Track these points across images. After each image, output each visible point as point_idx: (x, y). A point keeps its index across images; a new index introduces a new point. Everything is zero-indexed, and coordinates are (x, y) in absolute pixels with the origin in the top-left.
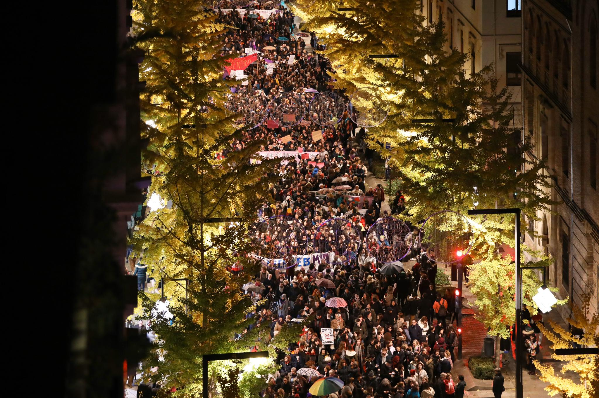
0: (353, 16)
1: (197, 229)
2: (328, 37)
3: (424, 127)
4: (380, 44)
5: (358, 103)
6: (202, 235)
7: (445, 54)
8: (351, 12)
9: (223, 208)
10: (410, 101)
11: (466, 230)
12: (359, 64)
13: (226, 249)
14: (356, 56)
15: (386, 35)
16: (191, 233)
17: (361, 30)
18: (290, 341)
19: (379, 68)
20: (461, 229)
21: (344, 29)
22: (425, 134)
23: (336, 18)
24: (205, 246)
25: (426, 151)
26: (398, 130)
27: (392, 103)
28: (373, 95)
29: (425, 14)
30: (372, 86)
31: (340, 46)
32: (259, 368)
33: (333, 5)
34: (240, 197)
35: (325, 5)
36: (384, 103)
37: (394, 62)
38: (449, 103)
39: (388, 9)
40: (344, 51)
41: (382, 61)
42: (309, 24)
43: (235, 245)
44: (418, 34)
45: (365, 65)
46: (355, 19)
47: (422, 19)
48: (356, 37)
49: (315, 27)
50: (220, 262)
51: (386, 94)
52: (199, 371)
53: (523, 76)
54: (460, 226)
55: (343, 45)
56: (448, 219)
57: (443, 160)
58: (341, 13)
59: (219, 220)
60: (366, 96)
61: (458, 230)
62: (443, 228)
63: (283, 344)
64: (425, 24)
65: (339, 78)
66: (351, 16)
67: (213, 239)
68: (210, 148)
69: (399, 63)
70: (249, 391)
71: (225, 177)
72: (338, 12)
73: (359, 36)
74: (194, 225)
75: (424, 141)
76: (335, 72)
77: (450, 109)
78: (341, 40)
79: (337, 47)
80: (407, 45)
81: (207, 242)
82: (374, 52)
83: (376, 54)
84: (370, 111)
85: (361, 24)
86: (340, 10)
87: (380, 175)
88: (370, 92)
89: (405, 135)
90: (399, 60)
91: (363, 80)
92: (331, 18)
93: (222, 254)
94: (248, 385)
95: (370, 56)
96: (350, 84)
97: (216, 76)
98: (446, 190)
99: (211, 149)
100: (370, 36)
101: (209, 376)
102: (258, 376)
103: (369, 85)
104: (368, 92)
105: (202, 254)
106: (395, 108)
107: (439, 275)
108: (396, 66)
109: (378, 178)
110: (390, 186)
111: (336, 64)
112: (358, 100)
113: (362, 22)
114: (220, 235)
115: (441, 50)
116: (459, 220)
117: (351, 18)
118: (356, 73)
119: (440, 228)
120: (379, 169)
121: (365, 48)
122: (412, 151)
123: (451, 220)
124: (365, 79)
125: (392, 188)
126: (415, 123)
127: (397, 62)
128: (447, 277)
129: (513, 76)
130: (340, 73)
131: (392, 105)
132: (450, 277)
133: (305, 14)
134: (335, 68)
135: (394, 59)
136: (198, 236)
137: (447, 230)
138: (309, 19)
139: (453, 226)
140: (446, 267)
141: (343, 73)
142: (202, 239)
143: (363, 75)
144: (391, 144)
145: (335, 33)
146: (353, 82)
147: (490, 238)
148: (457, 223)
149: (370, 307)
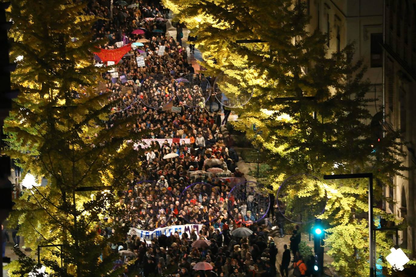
0: (222, 4)
1: (70, 197)
2: (198, 26)
3: (286, 104)
5: (226, 90)
6: (74, 203)
11: (322, 195)
12: (228, 52)
13: (97, 213)
14: (224, 42)
15: (254, 21)
16: (65, 200)
17: (227, 16)
19: (243, 52)
20: (318, 195)
21: (212, 16)
22: (286, 111)
23: (205, 6)
24: (77, 211)
25: (288, 126)
26: (261, 110)
27: (258, 86)
28: (241, 80)
30: (238, 72)
31: (209, 34)
34: (111, 169)
36: (251, 87)
37: (261, 48)
41: (250, 46)
42: (179, 15)
43: (106, 209)
45: (232, 52)
46: (223, 6)
48: (224, 25)
49: (186, 17)
50: (93, 223)
51: (253, 80)
54: (316, 192)
56: (306, 185)
59: (91, 189)
60: (234, 82)
61: (314, 196)
62: (302, 194)
67: (85, 205)
71: (96, 151)
73: (227, 24)
74: (67, 194)
75: (286, 118)
78: (209, 28)
81: (80, 207)
82: (241, 38)
83: (243, 39)
87: (248, 160)
88: (239, 78)
89: (266, 113)
90: (266, 45)
91: (231, 67)
93: (94, 217)
95: (237, 42)
96: (219, 71)
97: (87, 63)
98: (307, 163)
99: (81, 124)
100: (238, 23)
104: (236, 77)
105: (75, 218)
106: (261, 90)
107: (303, 247)
108: (263, 51)
109: (247, 162)
110: (258, 169)
111: (206, 55)
112: (227, 87)
113: (230, 10)
114: (91, 201)
115: (304, 30)
116: (316, 186)
117: (219, 6)
118: (225, 62)
119: (298, 195)
120: (248, 154)
121: (232, 35)
122: (274, 127)
123: (308, 186)
124: (233, 66)
125: (260, 171)
126: (278, 101)
127: (264, 48)
128: (310, 249)
129: (376, 57)
130: (210, 63)
131: (258, 89)
132: (313, 249)
133: (176, 6)
134: (206, 58)
135: (262, 44)
136: (71, 203)
137: (305, 196)
138: (180, 10)
139: (311, 191)
140: (310, 240)
141: (214, 63)
142: (75, 205)
143: (231, 61)
144: (256, 124)
145: (204, 22)
146: (222, 69)
147: (346, 204)
148: (315, 189)
149: (237, 271)
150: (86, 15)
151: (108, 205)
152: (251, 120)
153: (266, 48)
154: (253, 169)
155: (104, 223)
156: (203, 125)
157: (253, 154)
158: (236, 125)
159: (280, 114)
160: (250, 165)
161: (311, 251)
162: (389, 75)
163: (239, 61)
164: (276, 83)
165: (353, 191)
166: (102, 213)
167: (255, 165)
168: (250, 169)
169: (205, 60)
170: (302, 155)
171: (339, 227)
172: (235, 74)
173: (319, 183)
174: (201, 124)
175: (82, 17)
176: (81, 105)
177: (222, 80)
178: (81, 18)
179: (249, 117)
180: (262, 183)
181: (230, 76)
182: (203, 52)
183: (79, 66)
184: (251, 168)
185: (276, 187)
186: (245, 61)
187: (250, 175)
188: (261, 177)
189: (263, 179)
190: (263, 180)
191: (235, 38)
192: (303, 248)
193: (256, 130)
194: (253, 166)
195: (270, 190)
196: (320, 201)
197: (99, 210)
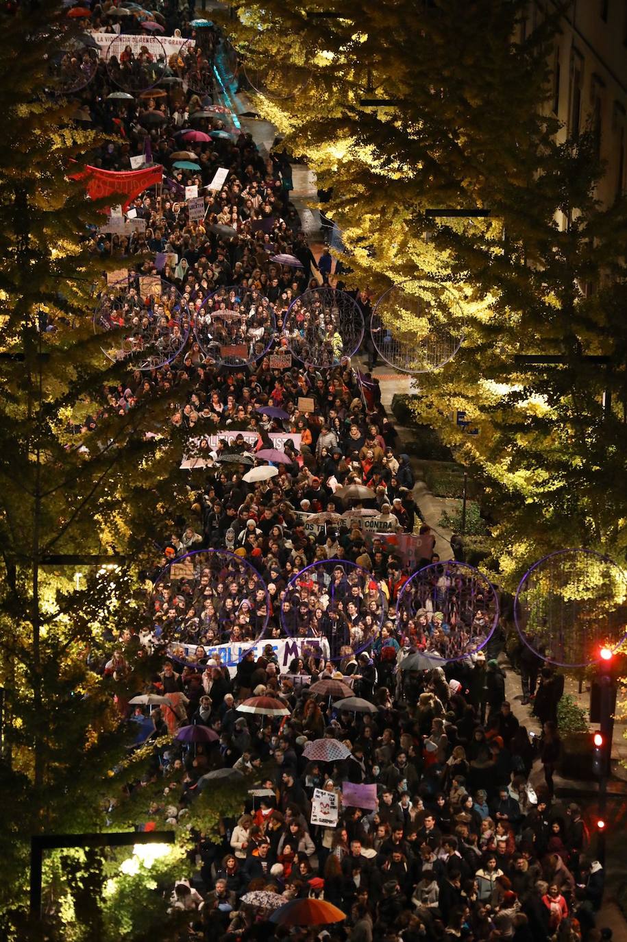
0: (395, 118)
1: (26, 577)
2: (335, 168)
3: (542, 371)
4: (453, 186)
5: (397, 323)
6: (35, 592)
7: (597, 207)
8: (391, 110)
9: (85, 535)
11: (620, 598)
12: (405, 234)
13: (89, 621)
14: (396, 211)
15: (469, 166)
16: (13, 585)
17: (409, 152)
18: (222, 813)
19: (444, 239)
20: (611, 596)
21: (371, 148)
22: (540, 388)
23: (355, 122)
24: (42, 615)
25: (542, 425)
26: (482, 381)
27: (472, 321)
28: (433, 303)
29: (563, 116)
30: (429, 284)
31: (361, 188)
32: (154, 867)
33: (351, 95)
34: (123, 513)
35: (331, 92)
36: (455, 322)
37: (483, 228)
39: (475, 103)
40: (367, 200)
41: (456, 224)
42: (293, 138)
43: (109, 612)
44: (540, 162)
45: (416, 236)
46: (398, 124)
47: (554, 127)
48: (400, 169)
49: (308, 145)
50: (77, 648)
51: (462, 303)
52: (24, 873)
54: (607, 590)
55: (369, 187)
56: (581, 573)
57: (581, 449)
58: (368, 110)
59: (75, 560)
60: (417, 306)
61: (601, 598)
62: (570, 593)
63: (207, 819)
64: (561, 138)
65: (359, 266)
66: (389, 118)
67: (60, 598)
68: (57, 401)
70: (131, 919)
71: (89, 467)
72: (361, 109)
73: (405, 168)
74: (17, 569)
75: (539, 404)
76: (348, 253)
77: (602, 331)
78: (363, 173)
79: (354, 192)
80: (512, 185)
81: (48, 605)
82: (439, 203)
83: (442, 207)
84: (426, 342)
85: (412, 137)
86: (365, 103)
87: (441, 490)
88: (427, 296)
89: (495, 390)
90: (495, 223)
92: (345, 121)
93: (80, 630)
94: (129, 905)
95: (429, 212)
96: (382, 279)
97: (75, 249)
98: (585, 515)
99: (58, 404)
100: (431, 165)
101: (43, 885)
102: (152, 885)
103: (424, 283)
104: (422, 296)
105: (36, 631)
106: (479, 332)
107: (564, 707)
108: (488, 236)
109: (438, 496)
110: (464, 513)
111: (351, 234)
112: (399, 317)
113: (413, 134)
114: (75, 592)
115: (591, 195)
116: (606, 575)
117: (388, 123)
118: (396, 256)
119: (564, 594)
120: (442, 476)
121: (418, 195)
122: (511, 426)
123: (588, 576)
124: (415, 267)
125: (467, 518)
126: (520, 363)
127: (491, 229)
128: (581, 713)
130: (361, 255)
131: (472, 327)
132: (587, 713)
133: (286, 114)
134: (351, 243)
135: (485, 221)
136: (26, 592)
137: (579, 599)
138: (294, 127)
139: (593, 588)
140: (580, 692)
141: (368, 256)
142: (36, 599)
143: (413, 258)
144: (467, 412)
145: (351, 158)
146: (390, 274)
148: (602, 582)
149: (404, 760)
150: (76, 128)
151: (114, 603)
152: (456, 402)
153: (494, 229)
154: (451, 514)
155: (104, 644)
156: (338, 402)
157: (453, 476)
158: (419, 411)
159: (527, 396)
160: (444, 503)
161: (583, 719)
163: (431, 259)
164: (516, 317)
166: (100, 622)
167: (458, 503)
168: (444, 513)
169: (348, 246)
170: (573, 496)
172: (420, 287)
173: (614, 571)
174: (334, 401)
175: (66, 133)
176: (59, 354)
177: (387, 299)
178: (63, 135)
179: (449, 394)
180: (472, 548)
181: (407, 291)
182: (345, 228)
183: (55, 253)
184: (448, 510)
185: (507, 565)
186: (445, 259)
187: (444, 527)
188: (469, 534)
189: (474, 538)
190: (476, 542)
191: (423, 202)
192: (564, 710)
193: (461, 423)
194: (452, 505)
195: (493, 573)
196: (614, 610)
197: (94, 615)
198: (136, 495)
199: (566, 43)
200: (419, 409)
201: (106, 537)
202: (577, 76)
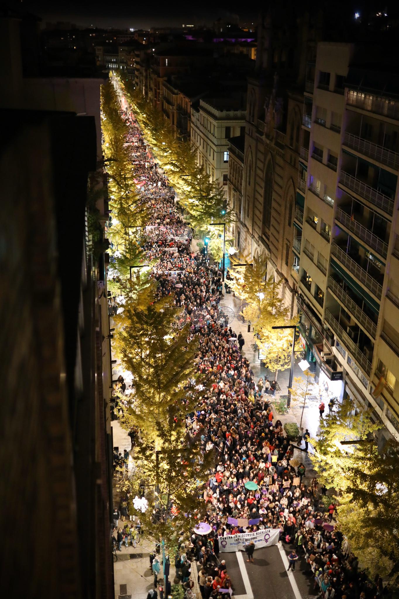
1: (127, 229)
2: (167, 169)
3: (197, 198)
4: (184, 172)
6: (129, 231)
7: (204, 175)
8: (175, 161)
9: (135, 223)
10: (193, 190)
11: (209, 230)
12: (177, 178)
14: (176, 175)
15: (186, 169)
16: (125, 231)
17: (178, 167)
19: (183, 179)
21: (173, 167)
25: (197, 206)
27: (187, 191)
29: (198, 162)
30: (181, 186)
32: (146, 270)
33: (169, 159)
34: (140, 220)
35: (166, 159)
36: (185, 191)
38: (205, 191)
39: (186, 160)
40: (172, 174)
41: (185, 177)
43: (139, 234)
44: (196, 168)
45: (179, 179)
46: (176, 163)
47: (197, 163)
48: (176, 170)
49: (163, 166)
50: (135, 239)
51: (186, 188)
52: (129, 271)
53: (228, 182)
54: (207, 229)
57: (203, 209)
58: (172, 161)
59: (134, 227)
60: (179, 188)
62: (202, 229)
64: (198, 165)
65: (171, 183)
68: (131, 204)
69: (190, 178)
71: (135, 213)
75: (197, 203)
76: (170, 181)
78: (171, 171)
80: (192, 172)
81: (130, 233)
82: (182, 174)
84: (181, 193)
89: (191, 201)
91: (178, 183)
92: (169, 163)
93: (135, 237)
94: (143, 275)
95: (181, 176)
96: (174, 185)
98: (203, 218)
100: (181, 169)
101: (132, 273)
102: (146, 273)
105: (129, 237)
112: (177, 190)
113: (178, 165)
114: (134, 231)
118: (176, 182)
121: (179, 173)
122: (193, 206)
123: (204, 227)
125: (187, 218)
126: (194, 197)
129: (225, 182)
136: (127, 231)
138: (162, 163)
141: (172, 181)
145: (170, 168)
147: (217, 232)
152: (185, 202)
155: (138, 238)
157: (185, 212)
162: (230, 189)
163: (182, 182)
165: (218, 229)
167: (186, 216)
170: (202, 215)
171: (214, 240)
173: (208, 226)
177: (175, 187)
193: (186, 205)
197: (137, 235)
198: (142, 217)
199: (198, 152)
200: (180, 203)
201: (138, 223)
202: (200, 156)
